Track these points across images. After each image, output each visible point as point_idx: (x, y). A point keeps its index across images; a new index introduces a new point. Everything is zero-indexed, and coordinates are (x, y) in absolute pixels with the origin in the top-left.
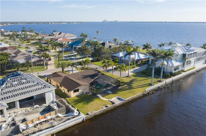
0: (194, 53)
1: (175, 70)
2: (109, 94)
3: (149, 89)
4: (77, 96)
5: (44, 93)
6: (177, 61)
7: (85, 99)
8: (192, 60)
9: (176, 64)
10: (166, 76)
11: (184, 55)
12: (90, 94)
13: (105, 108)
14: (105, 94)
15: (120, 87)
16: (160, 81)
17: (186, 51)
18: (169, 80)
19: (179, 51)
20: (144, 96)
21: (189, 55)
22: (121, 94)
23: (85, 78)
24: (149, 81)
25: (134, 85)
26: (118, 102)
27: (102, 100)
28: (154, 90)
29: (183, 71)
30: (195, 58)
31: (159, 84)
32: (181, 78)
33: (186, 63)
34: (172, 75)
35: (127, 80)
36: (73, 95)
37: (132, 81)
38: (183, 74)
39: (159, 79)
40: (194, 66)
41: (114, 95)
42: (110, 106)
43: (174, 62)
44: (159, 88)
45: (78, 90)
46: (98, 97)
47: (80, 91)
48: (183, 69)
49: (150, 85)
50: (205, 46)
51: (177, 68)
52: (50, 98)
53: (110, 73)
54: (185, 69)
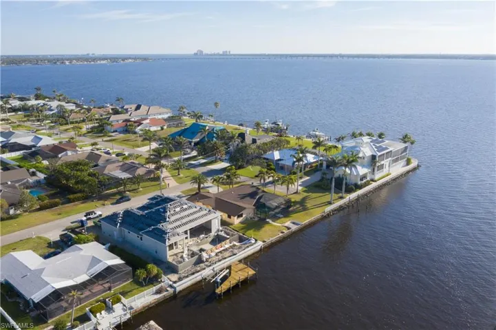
0: (387, 153)
1: (361, 180)
2: (280, 218)
3: (329, 209)
4: (241, 223)
5: (210, 221)
6: (363, 166)
8: (386, 162)
9: (362, 171)
10: (349, 191)
11: (373, 157)
12: (256, 219)
13: (281, 234)
14: (275, 218)
15: (291, 209)
16: (341, 198)
17: (376, 149)
18: (353, 196)
19: (367, 151)
20: (324, 218)
21: (379, 156)
22: (295, 217)
23: (243, 198)
24: (327, 197)
25: (309, 204)
26: (294, 228)
27: (275, 226)
28: (336, 210)
29: (373, 180)
30: (390, 159)
31: (341, 202)
32: (370, 192)
33: (376, 169)
34: (358, 187)
35: (297, 198)
36: (236, 221)
37: (304, 200)
38: (374, 185)
39: (340, 195)
40: (389, 171)
41: (287, 219)
42: (286, 231)
43: (359, 168)
44: (341, 207)
45: (241, 216)
46: (268, 223)
47: (244, 216)
48: (373, 177)
49: (330, 203)
50: (405, 139)
51: (364, 177)
52: (216, 226)
53: (270, 189)
54: (376, 177)
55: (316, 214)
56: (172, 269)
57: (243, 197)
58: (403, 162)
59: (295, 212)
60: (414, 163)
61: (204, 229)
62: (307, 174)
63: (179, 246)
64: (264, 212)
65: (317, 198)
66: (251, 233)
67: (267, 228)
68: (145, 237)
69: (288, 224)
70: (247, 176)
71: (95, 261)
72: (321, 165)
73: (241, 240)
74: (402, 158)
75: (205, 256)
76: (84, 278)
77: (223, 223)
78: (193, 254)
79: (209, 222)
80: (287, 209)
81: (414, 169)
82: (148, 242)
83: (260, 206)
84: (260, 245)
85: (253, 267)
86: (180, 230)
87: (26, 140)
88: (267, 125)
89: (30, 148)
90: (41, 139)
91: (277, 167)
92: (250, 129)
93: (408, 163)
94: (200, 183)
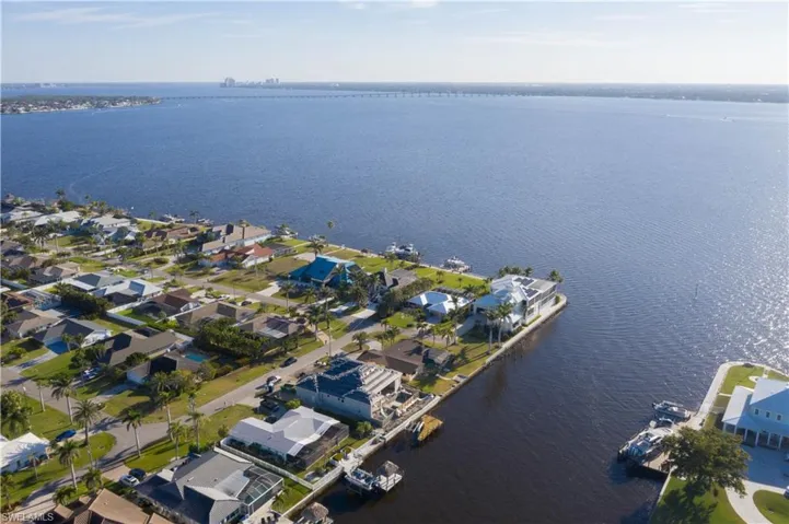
0: (537, 296)
1: (514, 326)
2: (447, 372)
3: (488, 360)
4: (414, 379)
6: (515, 313)
7: (428, 379)
8: (536, 306)
9: (515, 318)
10: (504, 339)
11: (524, 302)
12: (429, 374)
13: (452, 388)
14: (443, 373)
15: (455, 362)
16: (498, 347)
17: (525, 295)
18: (506, 345)
19: (517, 297)
20: (484, 369)
21: (529, 301)
23: (410, 355)
24: (485, 347)
25: (469, 356)
26: (462, 381)
27: (445, 380)
29: (524, 325)
30: (539, 302)
31: (499, 351)
32: (523, 338)
33: (527, 313)
34: (511, 334)
35: (458, 350)
36: (411, 378)
37: (463, 352)
38: (526, 330)
39: (496, 344)
40: (539, 313)
41: (454, 373)
42: (456, 385)
43: (512, 315)
44: (498, 357)
45: (414, 373)
46: (438, 378)
47: (416, 372)
48: (524, 321)
49: (488, 354)
50: (553, 276)
51: (517, 323)
52: (398, 385)
54: (528, 321)
55: (478, 366)
56: (377, 425)
58: (552, 301)
59: (459, 365)
60: (563, 301)
61: (390, 389)
62: (459, 320)
63: (378, 405)
65: (476, 349)
66: (426, 389)
67: (438, 382)
68: (347, 400)
69: (455, 377)
70: (399, 325)
71: (317, 424)
72: (472, 308)
73: (421, 396)
74: (551, 298)
75: (399, 412)
76: (315, 437)
77: (403, 382)
78: (388, 412)
79: (393, 383)
80: (451, 365)
81: (564, 307)
82: (350, 403)
83: (428, 361)
84: (438, 398)
85: (439, 418)
86: (375, 391)
87: (124, 288)
88: (394, 249)
89: (134, 299)
90: (143, 287)
91: (426, 314)
92: (376, 256)
93: (557, 301)
94: (361, 339)
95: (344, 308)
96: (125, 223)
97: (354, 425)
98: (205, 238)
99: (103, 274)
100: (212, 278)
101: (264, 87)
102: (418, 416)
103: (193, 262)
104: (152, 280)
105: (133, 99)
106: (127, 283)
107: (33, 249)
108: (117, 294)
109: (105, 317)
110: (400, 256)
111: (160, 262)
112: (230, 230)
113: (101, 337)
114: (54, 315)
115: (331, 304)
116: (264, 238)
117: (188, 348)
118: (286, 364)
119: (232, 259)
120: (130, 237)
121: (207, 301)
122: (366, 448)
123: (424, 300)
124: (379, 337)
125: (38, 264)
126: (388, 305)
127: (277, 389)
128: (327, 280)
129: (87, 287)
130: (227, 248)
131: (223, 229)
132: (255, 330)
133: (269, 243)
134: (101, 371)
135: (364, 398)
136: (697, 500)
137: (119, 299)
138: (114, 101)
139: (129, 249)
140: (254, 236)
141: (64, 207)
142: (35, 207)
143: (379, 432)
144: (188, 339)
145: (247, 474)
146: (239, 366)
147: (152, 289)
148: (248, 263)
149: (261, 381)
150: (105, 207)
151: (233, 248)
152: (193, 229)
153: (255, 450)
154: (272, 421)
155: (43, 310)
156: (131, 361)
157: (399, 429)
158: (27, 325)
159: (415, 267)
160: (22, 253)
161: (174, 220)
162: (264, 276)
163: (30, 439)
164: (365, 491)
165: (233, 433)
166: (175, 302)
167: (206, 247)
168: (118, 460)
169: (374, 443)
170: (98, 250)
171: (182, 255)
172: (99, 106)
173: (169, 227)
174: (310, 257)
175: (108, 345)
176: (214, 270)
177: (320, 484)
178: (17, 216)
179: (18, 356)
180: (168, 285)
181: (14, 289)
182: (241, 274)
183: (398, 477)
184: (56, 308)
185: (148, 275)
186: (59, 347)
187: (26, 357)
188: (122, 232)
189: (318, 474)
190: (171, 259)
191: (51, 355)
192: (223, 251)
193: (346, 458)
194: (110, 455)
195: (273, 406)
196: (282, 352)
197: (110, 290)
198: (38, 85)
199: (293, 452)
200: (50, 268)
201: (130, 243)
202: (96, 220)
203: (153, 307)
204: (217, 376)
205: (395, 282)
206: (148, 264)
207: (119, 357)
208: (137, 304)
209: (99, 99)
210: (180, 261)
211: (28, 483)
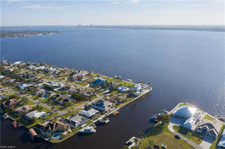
0: (144, 88)
3: (131, 101)
6: (138, 92)
7: (118, 105)
8: (144, 90)
10: (135, 97)
14: (121, 103)
18: (136, 98)
19: (139, 88)
20: (130, 103)
21: (142, 89)
22: (125, 103)
25: (127, 100)
26: (125, 105)
27: (121, 105)
29: (141, 94)
31: (134, 100)
32: (140, 97)
34: (137, 96)
35: (125, 99)
36: (114, 104)
37: (126, 99)
38: (141, 95)
39: (133, 98)
42: (123, 106)
47: (116, 103)
49: (131, 100)
51: (139, 94)
52: (111, 105)
53: (119, 97)
54: (142, 93)
55: (128, 102)
56: (106, 112)
57: (115, 99)
58: (148, 89)
59: (124, 102)
62: (127, 93)
63: (107, 108)
64: (119, 103)
65: (129, 99)
66: (117, 106)
68: (101, 107)
69: (123, 104)
70: (114, 94)
71: (95, 111)
72: (130, 90)
73: (116, 107)
75: (111, 110)
76: (94, 114)
77: (112, 105)
78: (109, 110)
79: (110, 105)
80: (123, 102)
81: (151, 91)
82: (101, 108)
83: (118, 101)
84: (119, 108)
85: (118, 111)
86: (106, 106)
87: (57, 85)
88: (116, 77)
89: (59, 87)
90: (61, 84)
91: (120, 91)
92: (112, 78)
93: (150, 89)
94: (105, 96)
95: (103, 90)
96: (55, 69)
97: (102, 112)
98: (73, 73)
99: (52, 81)
100: (75, 83)
101: (89, 27)
102: (114, 111)
103: (71, 79)
104: (62, 83)
105: (53, 32)
106: (57, 84)
107: (36, 76)
108: (55, 86)
109: (53, 91)
110: (117, 78)
111: (64, 79)
112: (79, 72)
113: (53, 95)
114: (43, 90)
115: (100, 89)
116: (87, 74)
117: (71, 97)
118: (90, 101)
119: (79, 78)
120: (57, 73)
121: (74, 88)
122: (104, 116)
123: (120, 88)
124: (109, 96)
125: (38, 79)
126: (112, 90)
127: (88, 105)
128: (100, 84)
129: (49, 84)
130: (78, 76)
131: (78, 71)
132: (84, 94)
133: (88, 75)
134: (54, 101)
135: (104, 107)
136: (162, 126)
137: (56, 87)
138: (49, 32)
139: (57, 76)
140: (84, 73)
141: (41, 65)
142: (34, 65)
143: (106, 114)
144: (71, 96)
145: (82, 119)
146: (80, 101)
147: (63, 85)
148: (83, 80)
149: (85, 104)
150: (50, 65)
151: (80, 76)
152: (71, 71)
153: (83, 116)
154: (87, 111)
155: (41, 89)
156: (60, 99)
157: (110, 113)
158: (38, 92)
159: (120, 81)
160: (34, 76)
161: (66, 68)
162: (86, 82)
163: (43, 113)
164: (102, 123)
165: (79, 113)
166: (68, 88)
167: (74, 76)
168: (59, 117)
169: (105, 115)
170: (50, 76)
171: (68, 77)
172: (45, 34)
173: (66, 70)
174: (97, 78)
175: (55, 96)
176: (76, 81)
177: (95, 121)
178: (31, 67)
179: (38, 98)
180: (66, 84)
181: (34, 84)
182: (81, 82)
183: (109, 121)
184: (43, 89)
185: (61, 82)
186: (45, 96)
187: (39, 98)
188: (55, 72)
189: (94, 120)
190: (66, 78)
191: (44, 98)
192: (77, 77)
193: (100, 118)
194: (57, 116)
195: (87, 108)
196: (89, 98)
197: (54, 85)
198: (28, 27)
199: (90, 116)
200: (40, 80)
201: (57, 74)
202: (49, 69)
203: (63, 89)
204: (76, 103)
205: (114, 84)
206: (61, 79)
207: (57, 99)
208: (60, 88)
209: (45, 32)
210: (68, 79)
211: (44, 119)
